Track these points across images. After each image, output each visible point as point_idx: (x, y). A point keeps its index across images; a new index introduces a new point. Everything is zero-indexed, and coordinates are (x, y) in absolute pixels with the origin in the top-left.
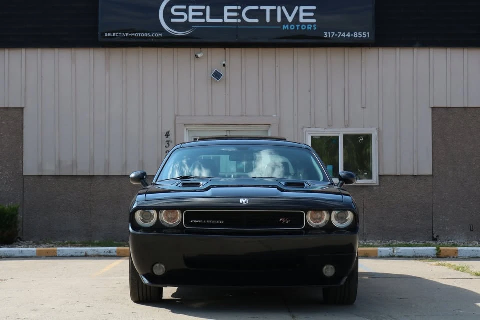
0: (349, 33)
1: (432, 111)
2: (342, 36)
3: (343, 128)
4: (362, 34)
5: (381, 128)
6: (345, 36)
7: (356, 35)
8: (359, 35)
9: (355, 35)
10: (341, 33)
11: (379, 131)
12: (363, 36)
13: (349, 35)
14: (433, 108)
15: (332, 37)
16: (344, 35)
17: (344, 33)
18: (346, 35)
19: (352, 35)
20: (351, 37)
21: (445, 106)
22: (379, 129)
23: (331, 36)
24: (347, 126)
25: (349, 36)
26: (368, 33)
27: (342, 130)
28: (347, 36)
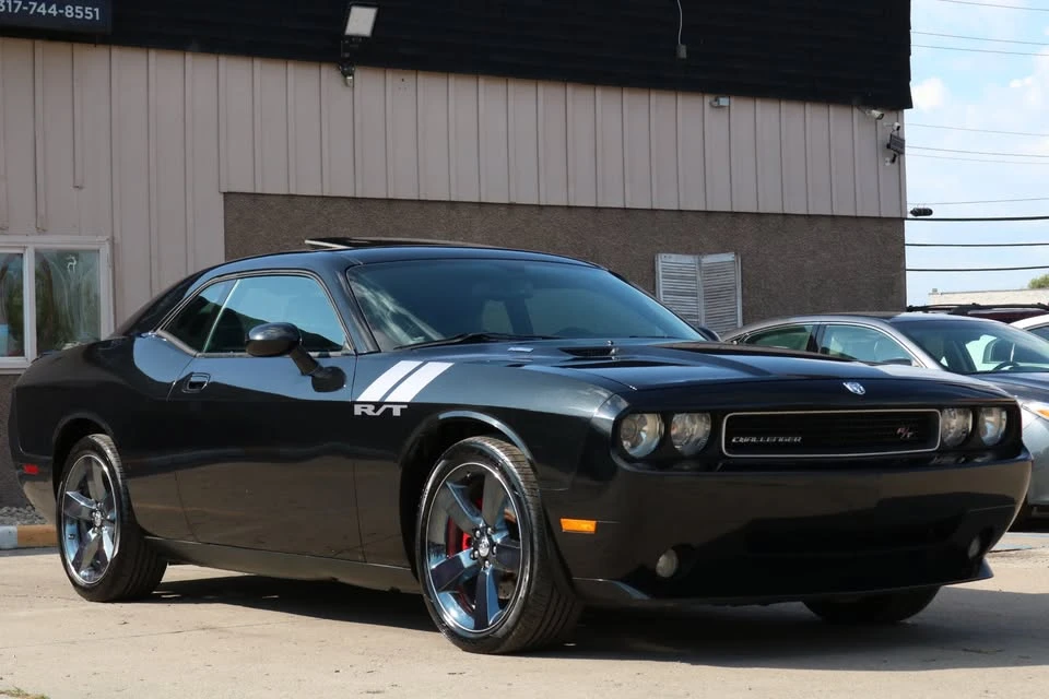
0: (54, 6)
1: (225, 200)
2: (39, 10)
3: (32, 234)
4: (83, 11)
5: (117, 236)
6: (44, 12)
7: (69, 11)
8: (77, 11)
9: (67, 11)
10: (35, 4)
11: (113, 243)
12: (84, 14)
13: (53, 10)
14: (227, 195)
15: (16, 11)
16: (42, 10)
17: (43, 5)
18: (47, 8)
19: (61, 11)
20: (59, 14)
21: (249, 190)
22: (113, 238)
23: (13, 9)
24: (42, 231)
25: (55, 13)
26: (97, 10)
27: (31, 239)
28: (50, 11)
